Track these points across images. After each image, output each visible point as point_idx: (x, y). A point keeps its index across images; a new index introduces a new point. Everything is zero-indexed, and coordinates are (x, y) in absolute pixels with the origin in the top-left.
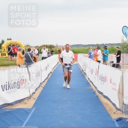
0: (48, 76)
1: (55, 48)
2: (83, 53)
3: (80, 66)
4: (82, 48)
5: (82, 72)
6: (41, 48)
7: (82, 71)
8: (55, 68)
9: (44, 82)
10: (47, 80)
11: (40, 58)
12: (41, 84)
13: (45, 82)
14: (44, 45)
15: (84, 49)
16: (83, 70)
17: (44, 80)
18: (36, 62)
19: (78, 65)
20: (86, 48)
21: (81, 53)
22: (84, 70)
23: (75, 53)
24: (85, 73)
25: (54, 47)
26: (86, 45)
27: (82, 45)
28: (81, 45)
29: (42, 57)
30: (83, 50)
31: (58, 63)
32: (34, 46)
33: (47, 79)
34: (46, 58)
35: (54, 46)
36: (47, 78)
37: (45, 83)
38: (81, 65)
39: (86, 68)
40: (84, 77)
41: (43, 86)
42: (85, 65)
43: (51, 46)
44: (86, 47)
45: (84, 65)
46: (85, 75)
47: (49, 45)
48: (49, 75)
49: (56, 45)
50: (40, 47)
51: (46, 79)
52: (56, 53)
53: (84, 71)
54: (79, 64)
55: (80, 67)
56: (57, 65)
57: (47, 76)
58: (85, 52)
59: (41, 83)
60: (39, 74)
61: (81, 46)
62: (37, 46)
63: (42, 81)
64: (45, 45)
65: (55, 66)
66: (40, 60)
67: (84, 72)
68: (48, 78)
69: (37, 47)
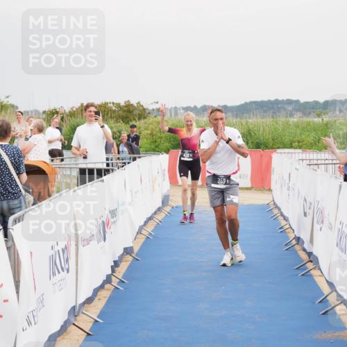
0: (113, 271)
1: (151, 119)
2: (300, 148)
3: (286, 219)
4: (294, 120)
5: (297, 247)
6: (74, 121)
7: (294, 242)
8: (150, 228)
9: (89, 301)
10: (105, 295)
11: (69, 176)
12: (74, 312)
13: (99, 305)
14: (88, 106)
15: (308, 124)
16: (298, 239)
17: (90, 294)
18: (49, 196)
19: (272, 212)
20: (317, 120)
21: (291, 147)
22: (305, 237)
23: (258, 146)
24: (310, 254)
25: (143, 114)
26: (317, 103)
27: (297, 102)
28: (289, 102)
29: (82, 171)
30: (298, 132)
31: (165, 200)
32: (36, 111)
33: (107, 286)
34: (101, 173)
35: (144, 109)
36: (108, 280)
37: (94, 311)
38: (292, 210)
39: (317, 227)
40: (307, 275)
41: (86, 322)
42: (310, 212)
43: (129, 111)
44: (319, 116)
45: (305, 214)
46: (310, 266)
47: (118, 105)
48: (116, 264)
49: (156, 106)
50: (72, 114)
51: (102, 287)
52: (156, 149)
53: (306, 246)
54: (277, 207)
55: (283, 223)
56: (159, 209)
57: (110, 272)
58: (311, 139)
59: (74, 308)
60: (67, 261)
61: (290, 108)
62: (52, 108)
63: (81, 300)
64: (92, 105)
65: (150, 219)
66: (68, 187)
67: (304, 250)
68: (115, 281)
69: (54, 113)
